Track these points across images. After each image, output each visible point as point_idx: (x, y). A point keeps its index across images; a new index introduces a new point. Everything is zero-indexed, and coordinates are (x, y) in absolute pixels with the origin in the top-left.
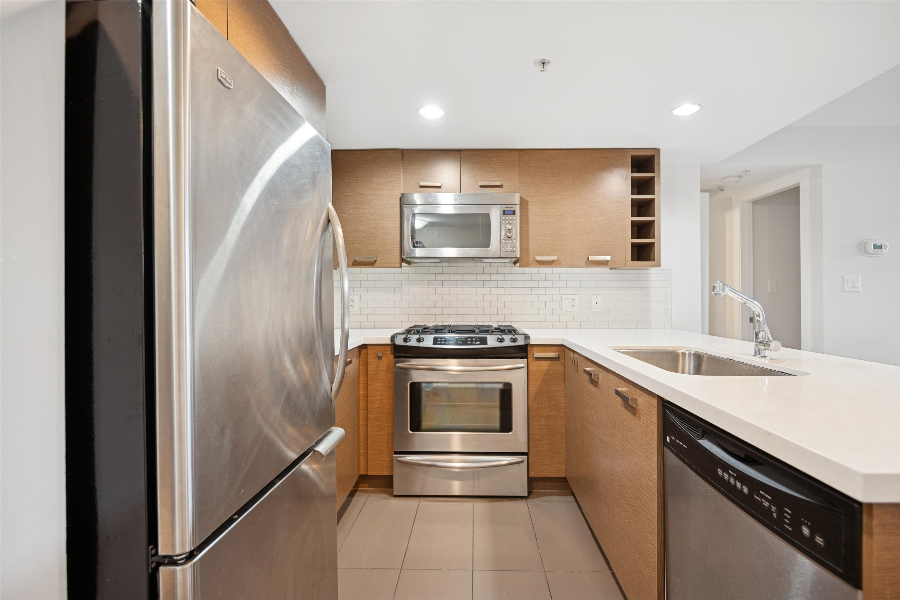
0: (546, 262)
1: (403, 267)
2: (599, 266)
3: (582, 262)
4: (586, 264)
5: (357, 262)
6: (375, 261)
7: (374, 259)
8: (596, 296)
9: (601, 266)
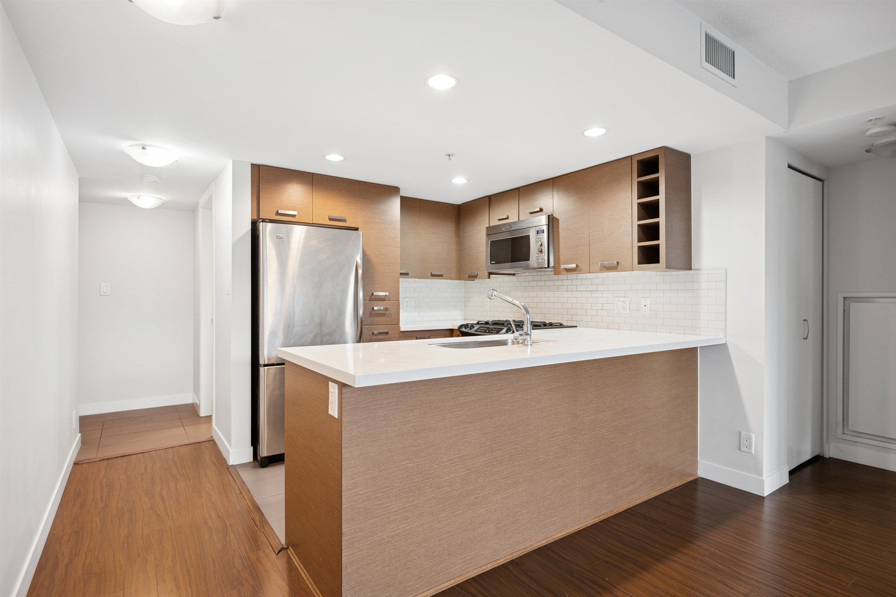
0: (572, 269)
1: (491, 278)
2: (610, 271)
3: (597, 268)
4: (600, 269)
5: (470, 276)
6: (477, 274)
7: (476, 274)
8: (644, 299)
9: (612, 271)
